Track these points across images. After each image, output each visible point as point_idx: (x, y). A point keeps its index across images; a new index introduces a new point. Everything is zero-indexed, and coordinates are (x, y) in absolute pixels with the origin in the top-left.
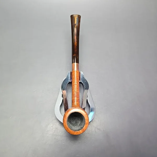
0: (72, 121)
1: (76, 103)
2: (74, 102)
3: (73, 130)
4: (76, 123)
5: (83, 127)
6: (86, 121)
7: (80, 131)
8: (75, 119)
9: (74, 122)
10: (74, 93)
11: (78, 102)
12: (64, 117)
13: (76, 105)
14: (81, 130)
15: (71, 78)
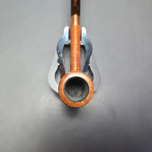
0: (70, 91)
1: (75, 68)
2: (74, 67)
3: (73, 101)
4: (75, 93)
5: (86, 97)
6: (90, 89)
7: (82, 102)
8: (74, 89)
9: (73, 93)
10: (73, 55)
11: (78, 68)
12: (60, 83)
13: (76, 70)
14: (82, 100)
15: (70, 38)
